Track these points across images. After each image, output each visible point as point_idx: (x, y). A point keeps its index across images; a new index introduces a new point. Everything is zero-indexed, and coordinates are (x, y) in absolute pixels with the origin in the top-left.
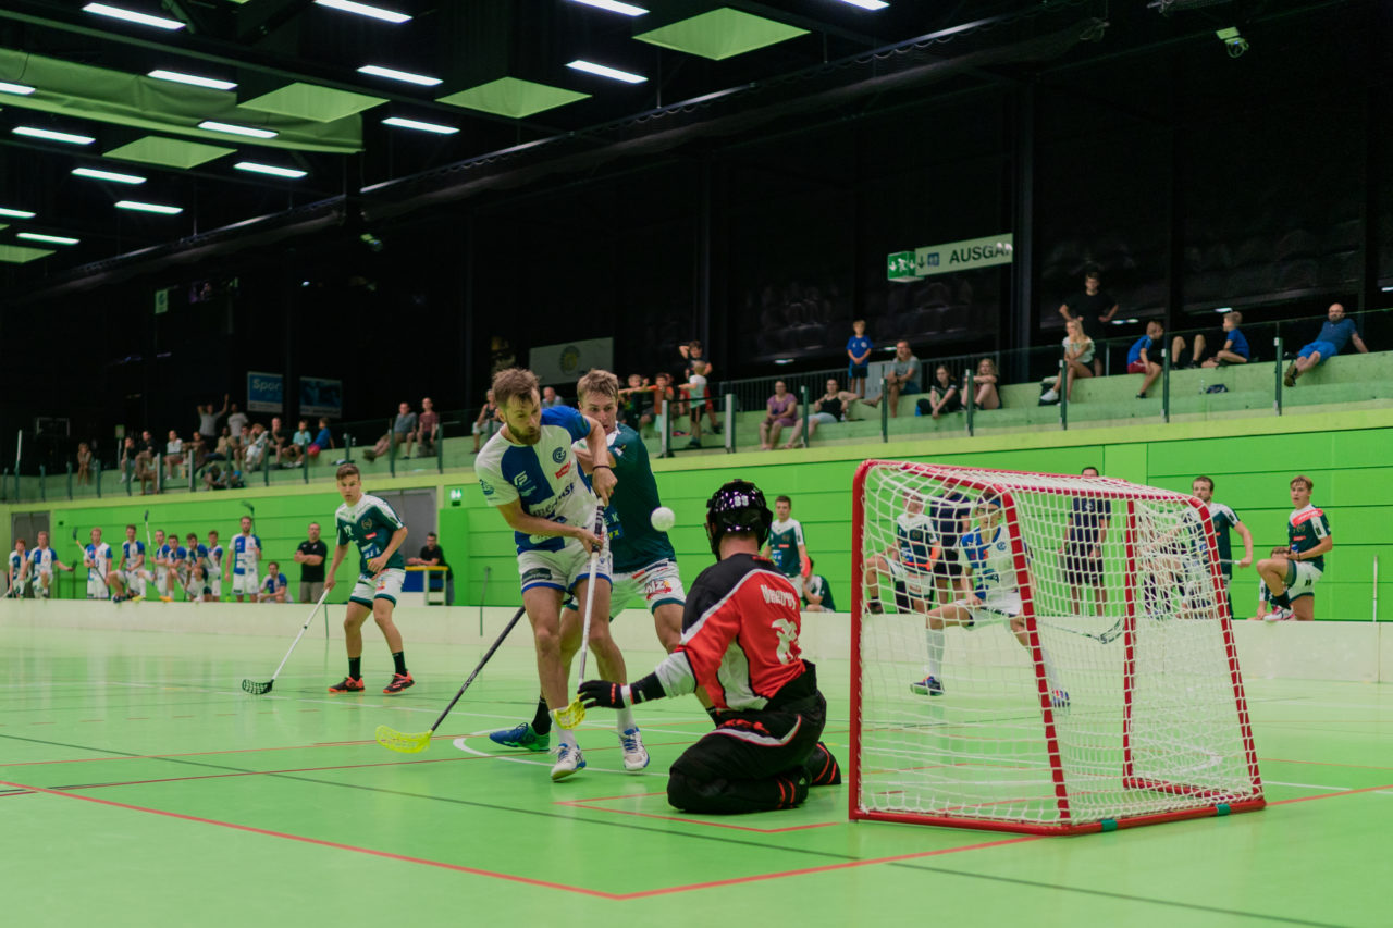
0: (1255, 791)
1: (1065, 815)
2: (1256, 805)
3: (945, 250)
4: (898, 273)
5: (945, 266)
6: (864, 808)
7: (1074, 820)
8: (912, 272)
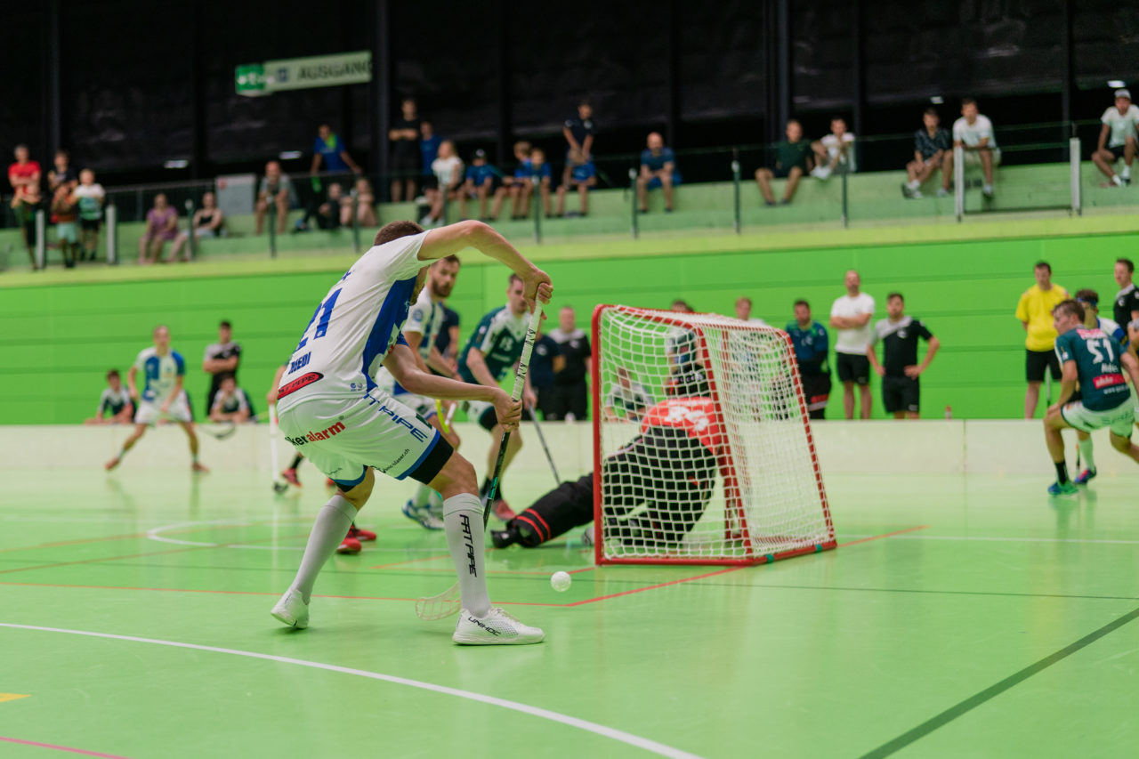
0: (831, 536)
1: (750, 551)
2: (831, 546)
3: (294, 66)
4: (247, 86)
5: (295, 82)
6: (607, 556)
7: (755, 554)
8: (261, 86)
